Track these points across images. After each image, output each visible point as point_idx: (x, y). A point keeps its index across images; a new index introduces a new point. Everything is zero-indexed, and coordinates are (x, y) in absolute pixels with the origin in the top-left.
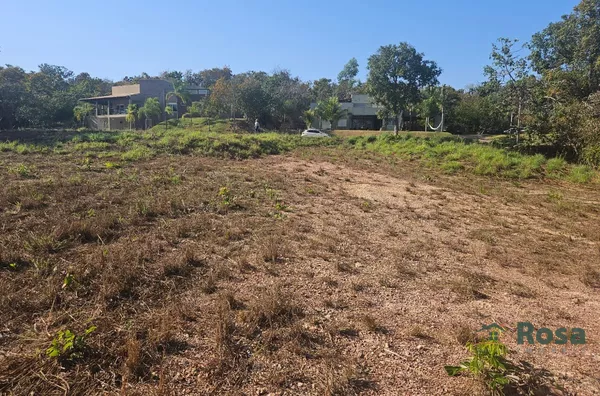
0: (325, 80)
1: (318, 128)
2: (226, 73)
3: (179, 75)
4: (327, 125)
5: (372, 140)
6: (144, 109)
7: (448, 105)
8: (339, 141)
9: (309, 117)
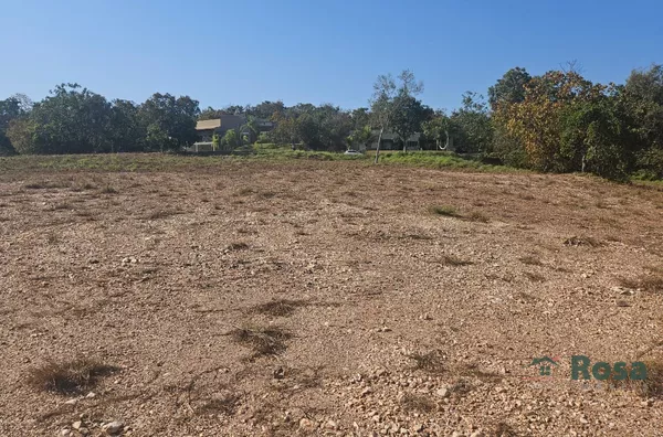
0: (363, 110)
1: (355, 149)
2: (279, 106)
3: (241, 108)
4: (363, 147)
5: (389, 156)
6: (226, 137)
7: (451, 132)
8: (369, 157)
9: (349, 141)
